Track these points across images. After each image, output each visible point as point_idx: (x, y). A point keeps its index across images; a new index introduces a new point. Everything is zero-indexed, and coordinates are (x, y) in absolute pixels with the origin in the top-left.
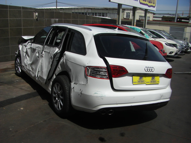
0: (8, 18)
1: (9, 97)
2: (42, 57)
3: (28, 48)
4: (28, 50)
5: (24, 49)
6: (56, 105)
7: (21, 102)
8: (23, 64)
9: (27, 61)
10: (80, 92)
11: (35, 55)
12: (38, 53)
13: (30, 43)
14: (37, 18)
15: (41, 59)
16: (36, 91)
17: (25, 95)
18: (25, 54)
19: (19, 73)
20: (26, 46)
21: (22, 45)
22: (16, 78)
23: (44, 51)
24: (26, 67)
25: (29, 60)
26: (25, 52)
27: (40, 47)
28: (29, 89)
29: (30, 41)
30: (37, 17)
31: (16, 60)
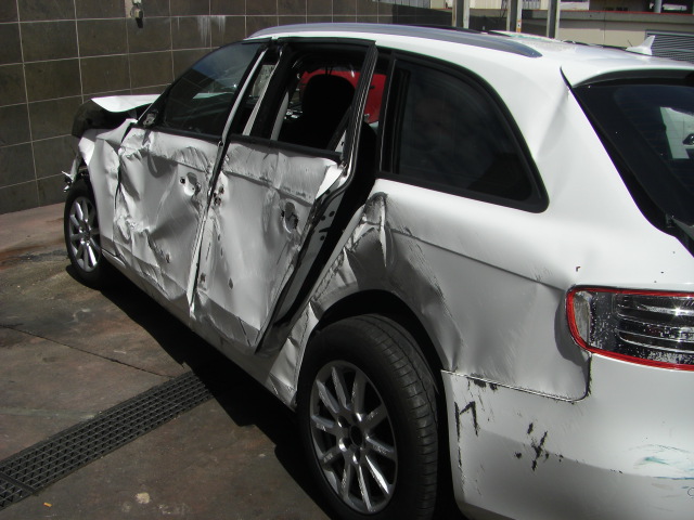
0: (14, 18)
1: (62, 421)
2: (218, 201)
3: (131, 153)
4: (128, 163)
5: (107, 159)
6: (340, 477)
7: (128, 448)
8: (107, 233)
9: (127, 219)
10: (527, 440)
11: (175, 191)
12: (193, 180)
13: (139, 132)
14: (138, 16)
15: (211, 212)
16: (185, 368)
17: (140, 396)
18: (113, 184)
19: (88, 268)
20: (116, 147)
21: (94, 139)
22: (78, 298)
23: (228, 174)
24: (127, 247)
25: (140, 215)
26: (114, 176)
27: (199, 153)
28: (149, 362)
29: (135, 121)
30: (138, 11)
31: (69, 209)
